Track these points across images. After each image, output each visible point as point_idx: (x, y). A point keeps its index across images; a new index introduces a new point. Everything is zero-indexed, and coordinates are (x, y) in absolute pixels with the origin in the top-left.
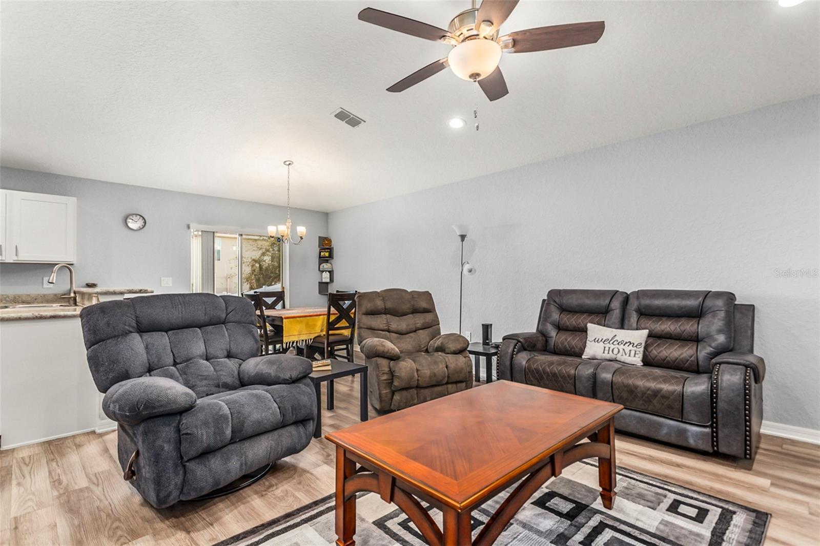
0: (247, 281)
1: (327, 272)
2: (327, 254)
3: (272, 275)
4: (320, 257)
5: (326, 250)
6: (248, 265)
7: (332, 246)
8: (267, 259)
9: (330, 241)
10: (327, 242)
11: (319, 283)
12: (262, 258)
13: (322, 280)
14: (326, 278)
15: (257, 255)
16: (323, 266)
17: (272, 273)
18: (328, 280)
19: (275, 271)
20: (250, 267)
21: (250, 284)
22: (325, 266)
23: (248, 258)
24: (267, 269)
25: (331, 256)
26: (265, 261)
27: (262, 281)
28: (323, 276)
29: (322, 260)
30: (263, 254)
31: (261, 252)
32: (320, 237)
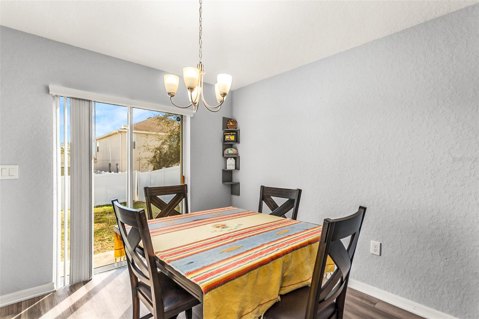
0: (152, 163)
1: (232, 158)
2: (232, 138)
3: (170, 159)
4: (224, 141)
5: (231, 133)
6: (152, 152)
7: (238, 129)
8: (166, 147)
9: (235, 122)
10: (232, 124)
11: (223, 171)
12: (162, 146)
13: (226, 168)
14: (230, 165)
15: (158, 144)
16: (228, 152)
17: (169, 157)
18: (233, 168)
19: (172, 156)
20: (154, 153)
21: (154, 166)
22: (230, 151)
23: (152, 146)
24: (165, 154)
25: (237, 140)
26: (164, 149)
27: (162, 163)
28: (227, 164)
29: (227, 144)
30: (163, 143)
31: (161, 141)
32: (223, 118)
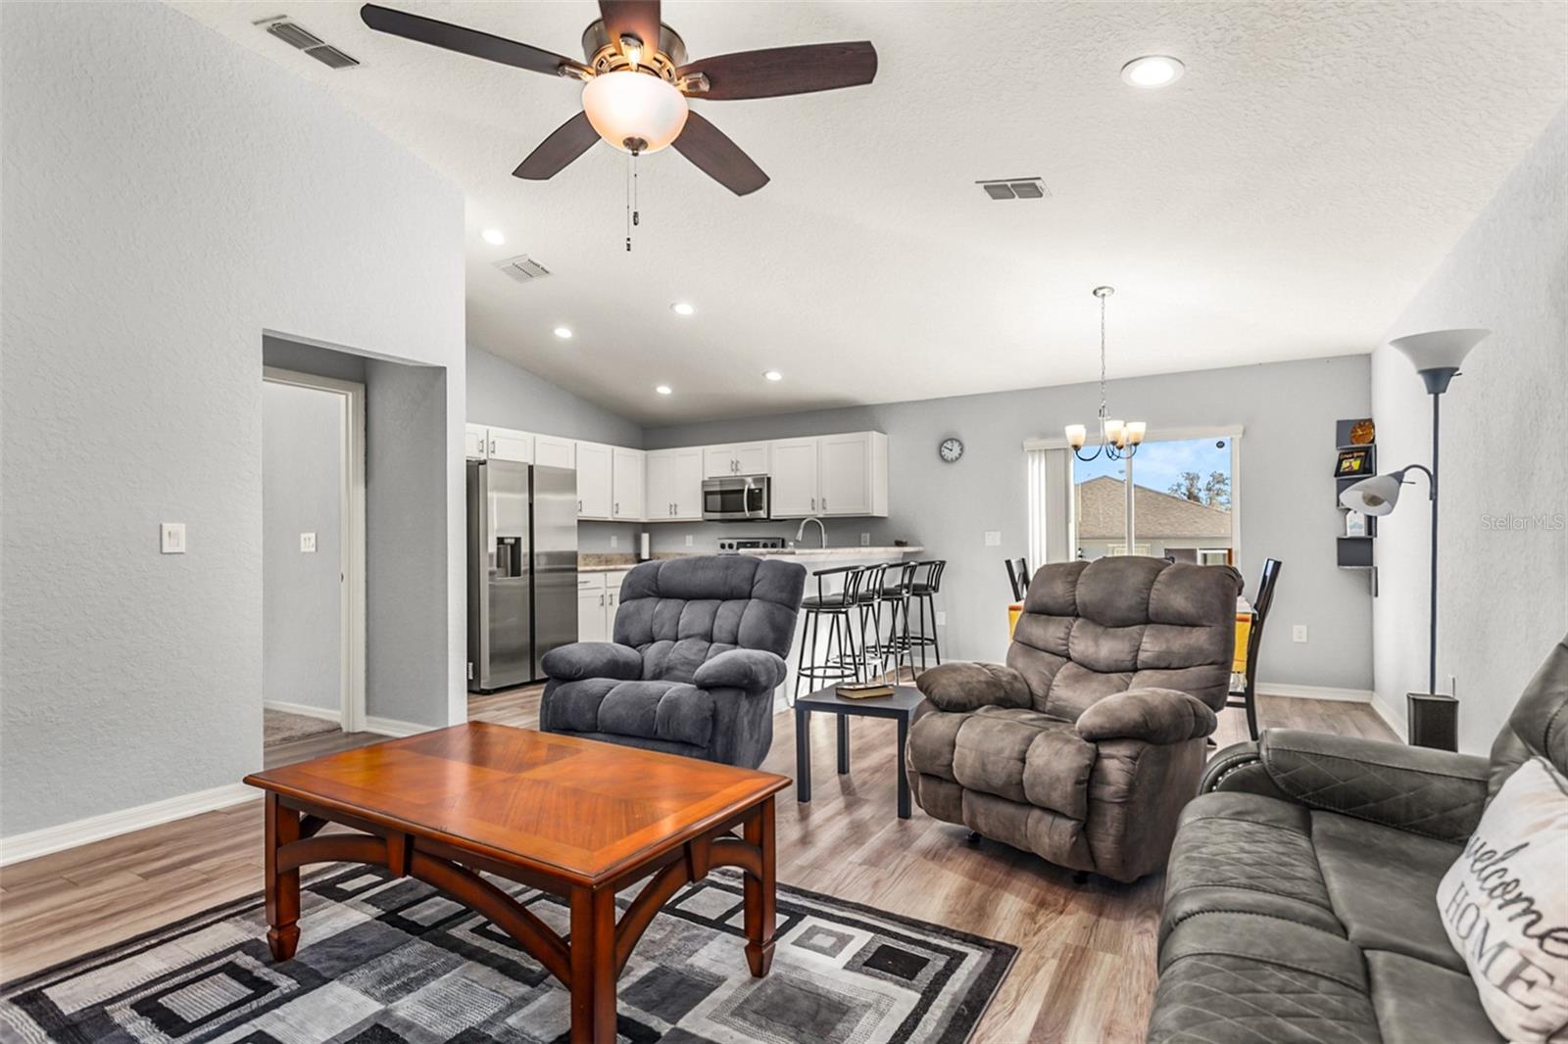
2: (1356, 464)
4: (1338, 474)
5: (1355, 455)
7: (1374, 443)
9: (1370, 428)
10: (1361, 433)
11: (1340, 540)
13: (1346, 534)
14: (1355, 526)
16: (1348, 497)
18: (1362, 533)
25: (1367, 468)
28: (1348, 523)
29: (1344, 481)
32: (1339, 421)
